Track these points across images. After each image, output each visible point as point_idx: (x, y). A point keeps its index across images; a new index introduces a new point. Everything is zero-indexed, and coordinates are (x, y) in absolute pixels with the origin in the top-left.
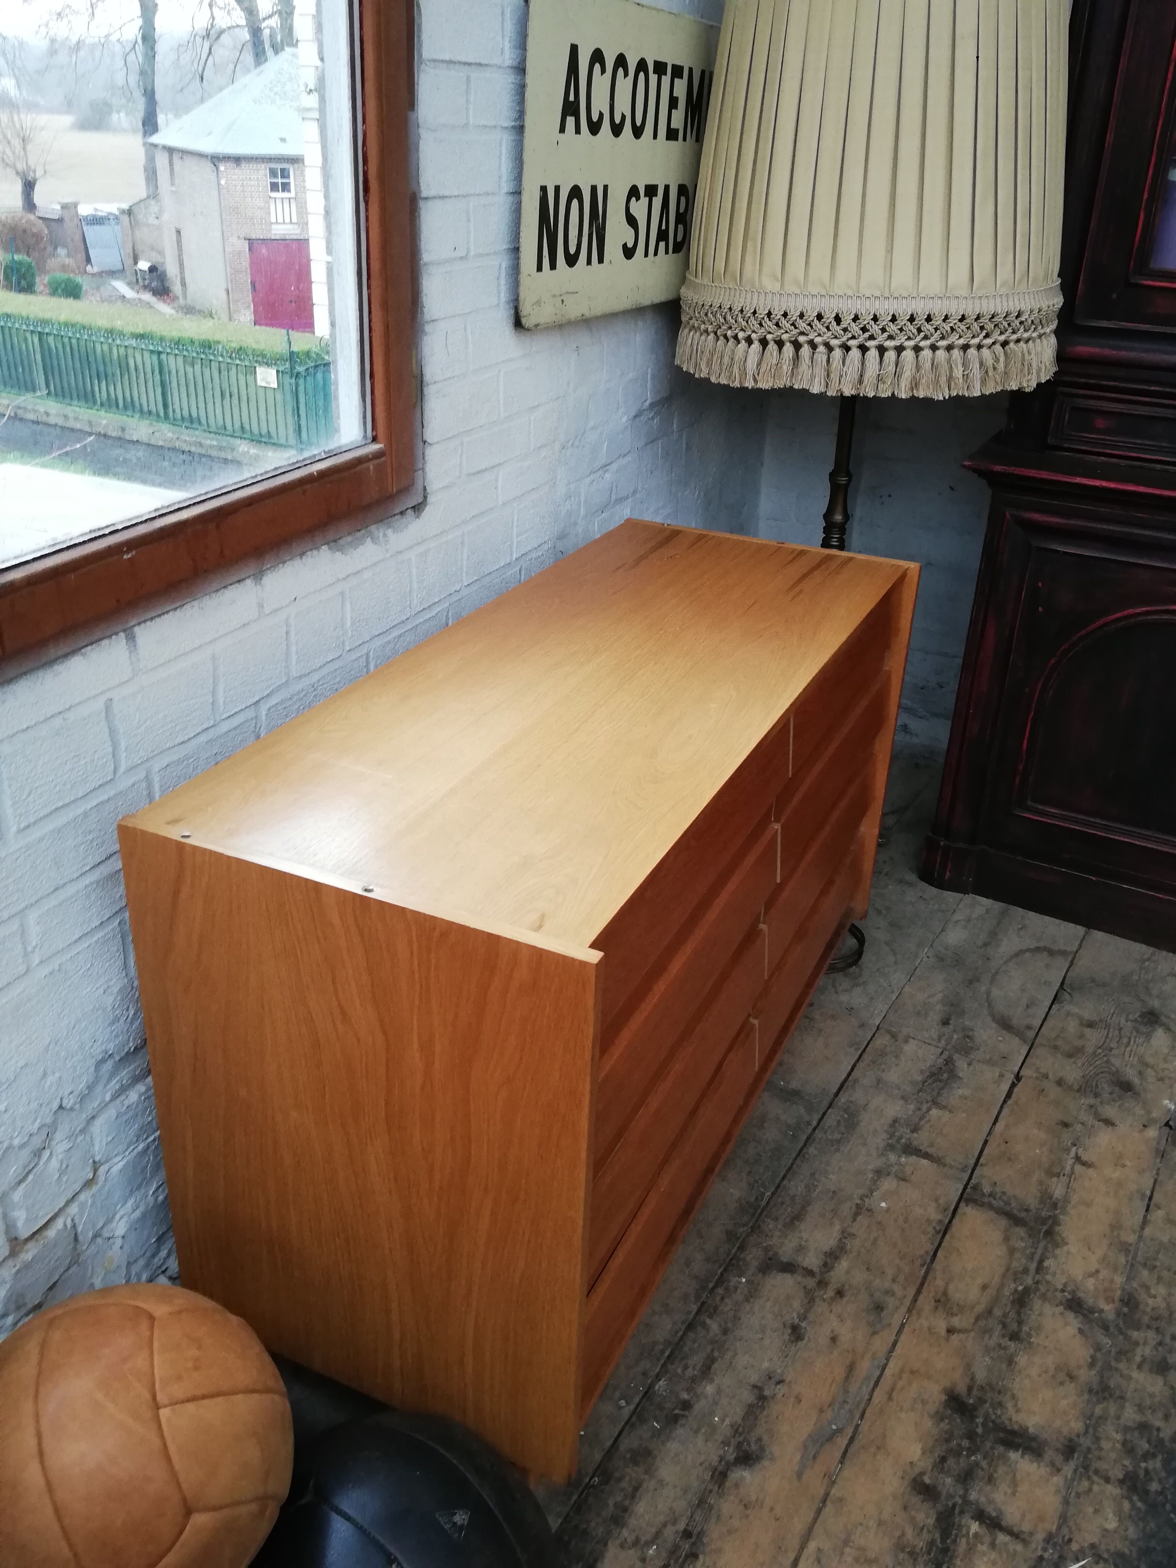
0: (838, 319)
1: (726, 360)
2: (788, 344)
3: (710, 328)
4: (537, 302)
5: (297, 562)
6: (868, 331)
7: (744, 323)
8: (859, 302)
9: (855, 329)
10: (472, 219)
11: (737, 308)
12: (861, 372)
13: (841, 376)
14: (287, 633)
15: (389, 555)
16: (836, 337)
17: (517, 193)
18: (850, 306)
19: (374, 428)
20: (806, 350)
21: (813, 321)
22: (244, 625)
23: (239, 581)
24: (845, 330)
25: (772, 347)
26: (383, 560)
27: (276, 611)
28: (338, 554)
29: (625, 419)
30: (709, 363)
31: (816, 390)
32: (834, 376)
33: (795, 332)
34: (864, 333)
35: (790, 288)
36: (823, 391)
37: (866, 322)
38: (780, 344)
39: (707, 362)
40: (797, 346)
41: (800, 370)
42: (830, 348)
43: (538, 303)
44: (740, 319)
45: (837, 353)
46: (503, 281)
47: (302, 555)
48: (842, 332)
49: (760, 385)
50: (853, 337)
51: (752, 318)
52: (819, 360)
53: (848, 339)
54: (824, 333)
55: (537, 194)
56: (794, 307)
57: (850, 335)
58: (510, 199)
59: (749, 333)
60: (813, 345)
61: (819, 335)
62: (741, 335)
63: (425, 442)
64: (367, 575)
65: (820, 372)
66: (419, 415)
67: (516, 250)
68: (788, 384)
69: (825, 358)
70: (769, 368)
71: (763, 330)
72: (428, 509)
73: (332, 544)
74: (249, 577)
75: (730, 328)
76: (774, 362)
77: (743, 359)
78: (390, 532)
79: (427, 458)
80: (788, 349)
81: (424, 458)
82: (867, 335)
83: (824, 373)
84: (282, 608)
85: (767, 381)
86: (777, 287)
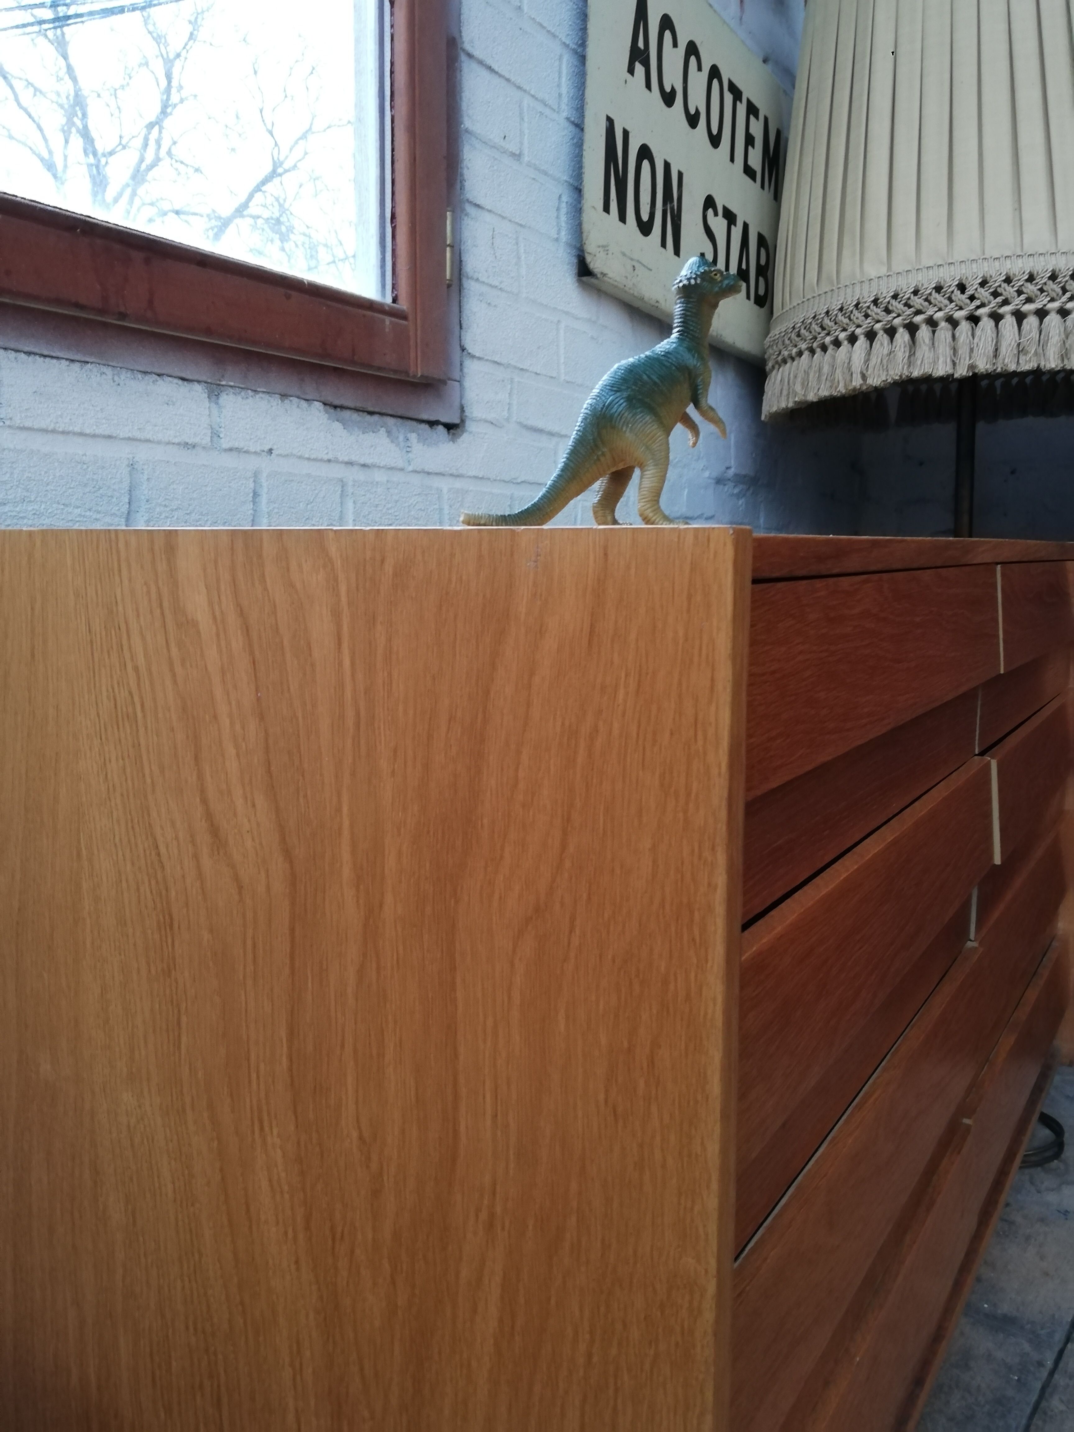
0: (962, 287)
1: (826, 369)
2: (901, 330)
3: (804, 346)
4: (603, 246)
5: (275, 401)
6: (1001, 295)
7: (846, 321)
8: (986, 264)
9: (984, 294)
10: (526, 119)
11: (835, 306)
12: (997, 342)
13: (972, 350)
14: (256, 494)
15: (410, 468)
16: (961, 308)
17: (579, 126)
18: (975, 271)
19: (394, 287)
20: (924, 332)
21: (930, 294)
22: (186, 445)
23: (183, 379)
24: (972, 298)
25: (882, 338)
26: (402, 470)
27: (238, 450)
28: (337, 425)
29: (707, 474)
30: (805, 385)
31: (941, 370)
32: (963, 351)
33: (909, 311)
34: (995, 298)
35: (898, 266)
36: (951, 372)
37: (997, 284)
38: (891, 332)
39: (803, 384)
40: (912, 329)
41: (919, 354)
42: (953, 323)
43: (605, 247)
44: (840, 317)
45: (965, 326)
46: (563, 218)
47: (284, 396)
48: (968, 301)
49: (870, 381)
50: (983, 305)
51: (855, 312)
52: (943, 336)
53: (978, 307)
54: (946, 306)
55: (603, 125)
56: (905, 285)
57: (977, 303)
58: (572, 128)
59: (853, 329)
60: (932, 323)
61: (940, 310)
62: (842, 336)
63: (463, 349)
64: (379, 476)
65: (944, 349)
66: (455, 309)
67: (578, 190)
68: (906, 373)
69: (949, 335)
70: (879, 360)
71: (869, 320)
72: (465, 436)
73: (332, 411)
74: (199, 382)
75: (828, 334)
76: (886, 352)
77: (847, 361)
78: (413, 436)
79: (465, 370)
80: (902, 336)
81: (461, 370)
82: (999, 299)
83: (949, 352)
84: (247, 452)
85: (879, 376)
86: (883, 271)
